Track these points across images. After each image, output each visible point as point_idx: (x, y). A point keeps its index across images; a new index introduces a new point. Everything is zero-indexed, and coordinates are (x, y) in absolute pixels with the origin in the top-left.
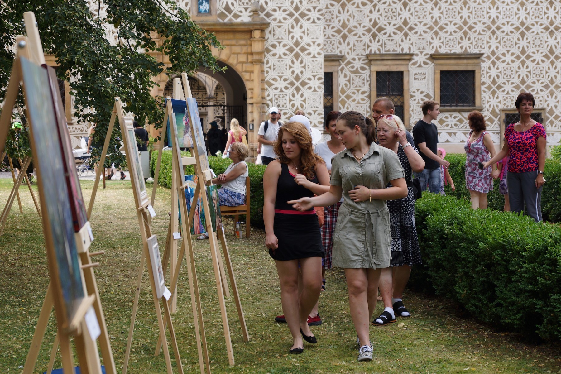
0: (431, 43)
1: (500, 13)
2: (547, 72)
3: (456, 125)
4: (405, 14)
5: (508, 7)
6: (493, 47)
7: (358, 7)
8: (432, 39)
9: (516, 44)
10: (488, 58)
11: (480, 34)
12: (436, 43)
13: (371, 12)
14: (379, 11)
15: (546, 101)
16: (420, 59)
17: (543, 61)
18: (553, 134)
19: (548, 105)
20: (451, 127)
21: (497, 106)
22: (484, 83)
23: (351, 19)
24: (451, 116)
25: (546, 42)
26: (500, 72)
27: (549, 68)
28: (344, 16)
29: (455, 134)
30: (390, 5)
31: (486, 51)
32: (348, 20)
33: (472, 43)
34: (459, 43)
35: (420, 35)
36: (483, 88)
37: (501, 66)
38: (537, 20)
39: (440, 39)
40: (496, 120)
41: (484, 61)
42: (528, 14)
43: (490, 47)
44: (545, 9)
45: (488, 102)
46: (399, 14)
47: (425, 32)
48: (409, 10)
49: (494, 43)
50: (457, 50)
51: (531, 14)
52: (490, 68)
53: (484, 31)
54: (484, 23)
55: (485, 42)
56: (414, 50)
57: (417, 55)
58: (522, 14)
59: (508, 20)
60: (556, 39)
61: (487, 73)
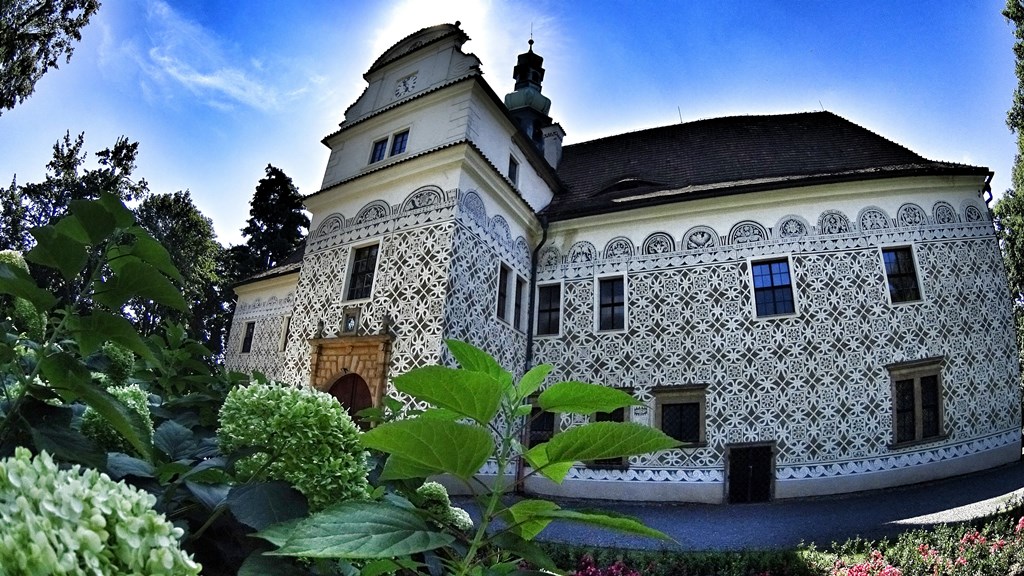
0: (653, 376)
1: (724, 340)
2: (777, 401)
3: (677, 462)
4: (628, 349)
5: (733, 334)
6: (719, 377)
7: (582, 344)
8: (655, 372)
9: (744, 372)
10: (714, 389)
11: (704, 364)
12: (658, 375)
13: (594, 348)
14: (601, 347)
15: (776, 432)
16: (641, 393)
17: (772, 389)
18: (783, 469)
19: (779, 437)
20: (672, 465)
21: (723, 441)
22: (709, 416)
23: (575, 356)
24: (672, 452)
25: (775, 367)
26: (727, 404)
27: (779, 396)
28: (569, 354)
29: (675, 472)
30: (612, 340)
31: (711, 381)
32: (572, 357)
33: (696, 374)
34: (683, 375)
35: (643, 368)
36: (707, 421)
37: (728, 396)
38: (764, 344)
39: (662, 371)
40: (721, 457)
41: (709, 393)
42: (755, 339)
43: (715, 377)
44: (772, 332)
45: (713, 436)
46: (622, 349)
47: (647, 365)
48: (632, 344)
49: (719, 373)
50: (680, 382)
51: (757, 338)
52: (715, 400)
53: (708, 360)
54: (708, 353)
55: (710, 372)
56: (636, 384)
57: (638, 389)
58: (748, 339)
59: (733, 347)
60: (785, 363)
61: (713, 405)
